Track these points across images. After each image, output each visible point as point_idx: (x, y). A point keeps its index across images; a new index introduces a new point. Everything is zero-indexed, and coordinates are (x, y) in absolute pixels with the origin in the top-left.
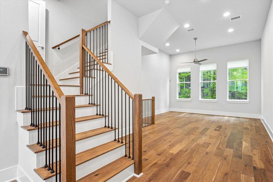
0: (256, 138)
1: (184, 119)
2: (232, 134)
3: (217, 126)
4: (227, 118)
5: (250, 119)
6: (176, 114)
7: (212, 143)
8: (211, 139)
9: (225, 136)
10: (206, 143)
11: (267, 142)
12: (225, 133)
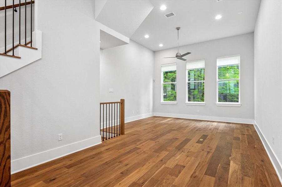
0: (249, 154)
1: (165, 126)
2: (218, 148)
3: (202, 135)
4: (215, 124)
5: (242, 124)
6: (158, 120)
7: (188, 165)
8: (188, 158)
9: (208, 152)
10: (179, 165)
11: (262, 161)
12: (209, 147)
